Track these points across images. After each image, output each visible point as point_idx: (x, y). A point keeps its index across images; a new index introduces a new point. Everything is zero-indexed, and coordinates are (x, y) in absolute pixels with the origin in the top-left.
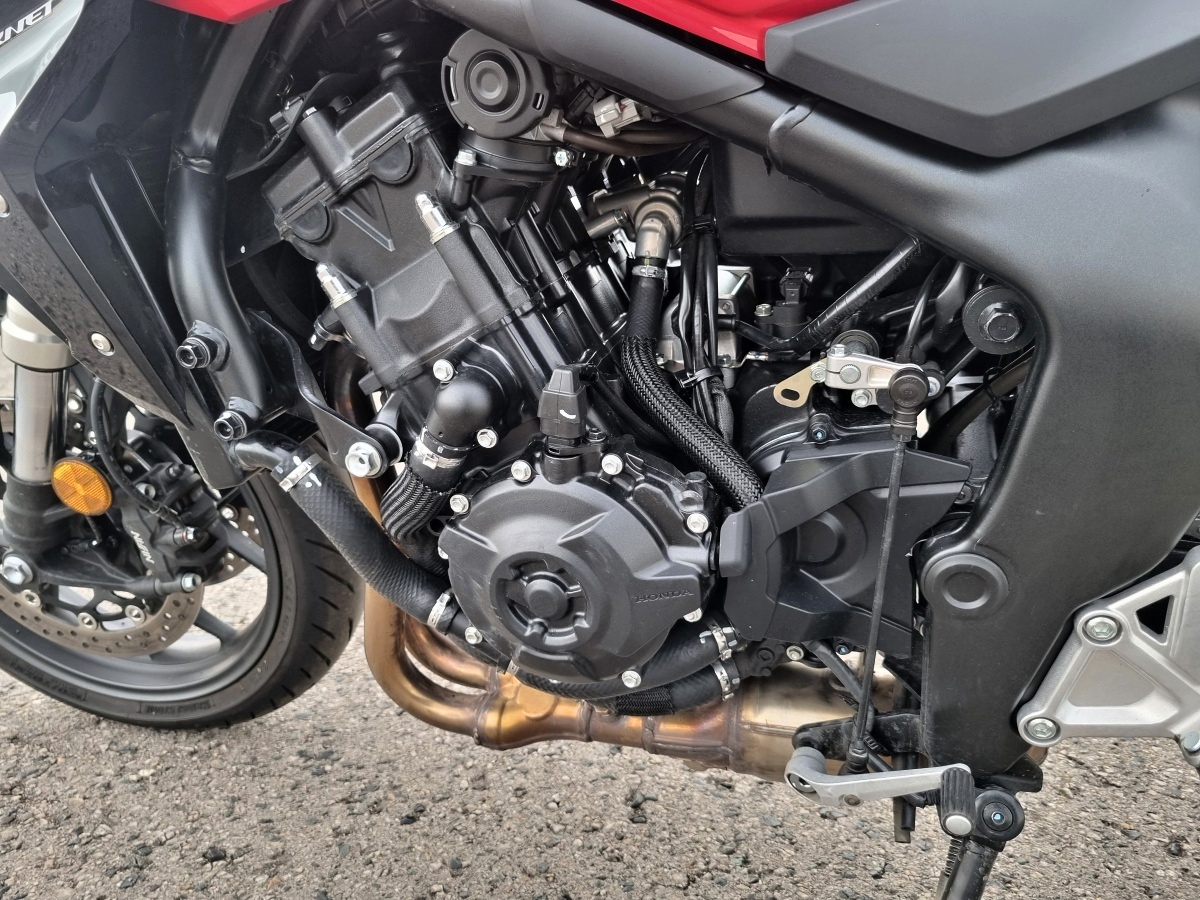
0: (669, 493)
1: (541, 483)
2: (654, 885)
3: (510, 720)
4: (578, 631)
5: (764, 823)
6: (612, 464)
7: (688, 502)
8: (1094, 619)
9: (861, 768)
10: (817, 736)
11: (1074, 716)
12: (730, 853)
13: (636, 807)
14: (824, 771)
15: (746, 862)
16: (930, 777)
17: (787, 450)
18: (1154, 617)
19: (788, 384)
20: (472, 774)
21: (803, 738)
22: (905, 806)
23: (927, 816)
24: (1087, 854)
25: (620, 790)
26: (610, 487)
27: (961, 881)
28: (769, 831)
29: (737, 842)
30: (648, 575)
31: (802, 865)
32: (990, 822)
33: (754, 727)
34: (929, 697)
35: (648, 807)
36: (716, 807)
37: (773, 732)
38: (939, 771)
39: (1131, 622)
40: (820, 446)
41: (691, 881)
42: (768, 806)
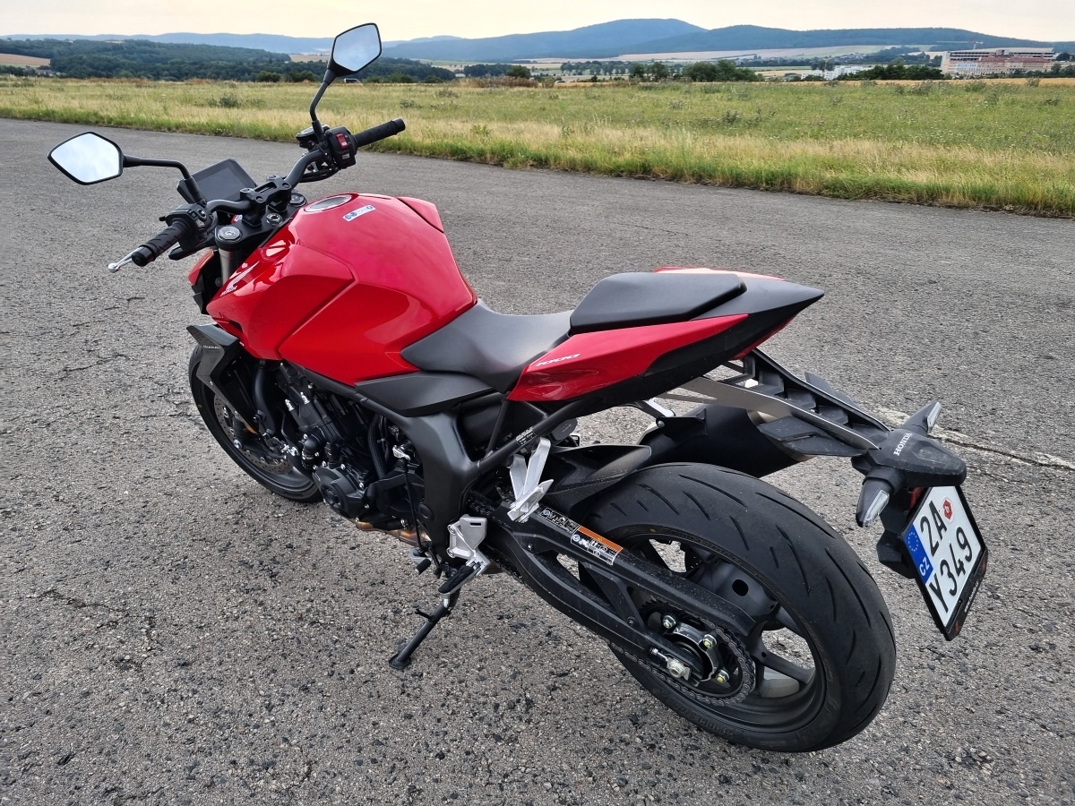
0: (355, 475)
1: (328, 468)
6: (343, 466)
7: (360, 479)
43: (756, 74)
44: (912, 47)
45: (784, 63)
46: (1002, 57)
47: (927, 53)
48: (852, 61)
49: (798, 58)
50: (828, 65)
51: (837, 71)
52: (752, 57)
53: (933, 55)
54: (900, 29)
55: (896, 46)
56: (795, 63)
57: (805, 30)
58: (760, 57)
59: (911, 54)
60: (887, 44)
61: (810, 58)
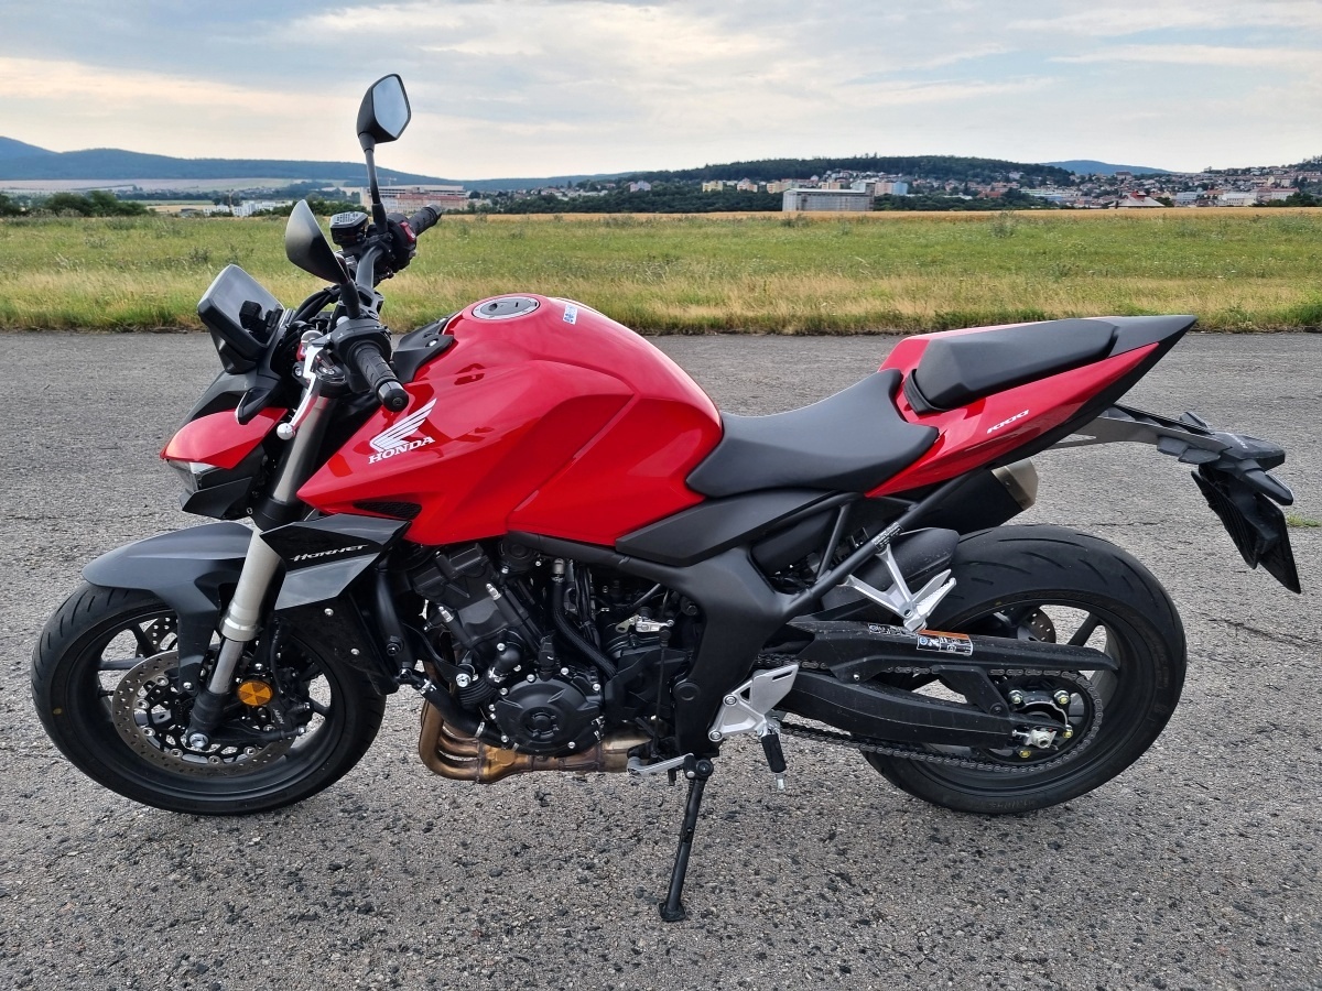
0: (585, 677)
1: (539, 681)
2: (563, 831)
3: (494, 770)
4: (554, 732)
5: (606, 793)
6: (565, 671)
7: (593, 680)
8: (728, 698)
9: (656, 761)
10: (636, 751)
11: (726, 729)
12: (593, 811)
13: (541, 799)
14: (641, 765)
15: (601, 813)
16: (681, 759)
17: (623, 649)
18: (746, 694)
19: (621, 625)
20: (448, 801)
21: (630, 753)
22: (672, 773)
23: (680, 774)
24: (747, 777)
25: (530, 793)
26: (564, 679)
27: (694, 795)
28: (608, 797)
29: (595, 805)
30: (582, 709)
31: (626, 808)
32: (702, 771)
33: (608, 751)
34: (678, 730)
35: (548, 798)
36: (581, 791)
37: (616, 752)
38: (683, 758)
39: (739, 697)
40: (634, 648)
41: (579, 826)
42: (605, 786)
43: (148, 208)
44: (324, 181)
45: (175, 197)
46: (418, 195)
47: (342, 189)
48: (261, 197)
49: (192, 191)
50: (236, 201)
51: (246, 208)
52: (131, 188)
53: (349, 191)
54: (305, 162)
55: (307, 181)
56: (189, 197)
57: (193, 158)
58: (141, 189)
59: (325, 189)
60: (297, 178)
61: (207, 191)
